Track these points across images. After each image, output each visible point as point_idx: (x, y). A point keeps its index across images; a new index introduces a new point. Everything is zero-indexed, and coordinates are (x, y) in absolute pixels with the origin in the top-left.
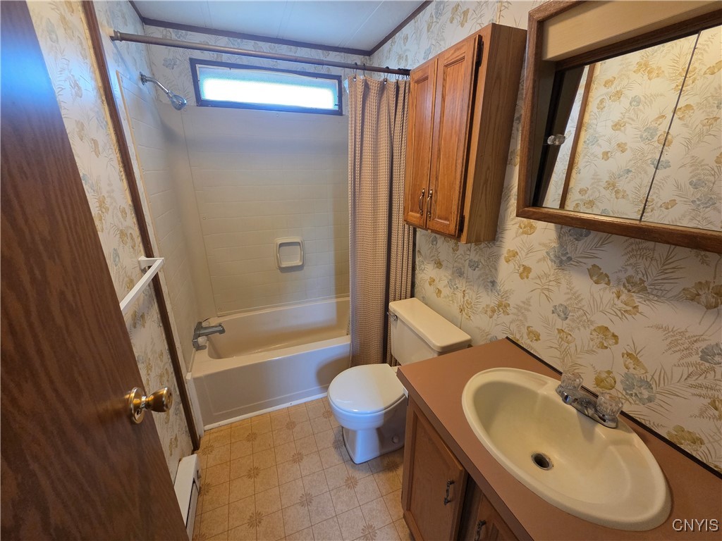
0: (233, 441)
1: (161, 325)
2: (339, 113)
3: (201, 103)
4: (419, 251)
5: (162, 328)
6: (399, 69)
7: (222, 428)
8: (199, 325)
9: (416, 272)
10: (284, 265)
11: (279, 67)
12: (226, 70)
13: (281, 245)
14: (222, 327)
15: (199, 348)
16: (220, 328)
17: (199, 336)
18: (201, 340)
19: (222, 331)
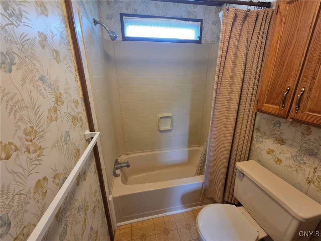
0: (133, 238)
1: (97, 172)
2: (199, 42)
3: (125, 38)
4: (258, 129)
5: (97, 174)
6: (259, 2)
7: (127, 226)
8: (117, 162)
9: (253, 142)
10: (162, 128)
11: (168, 16)
12: (139, 19)
13: (161, 118)
14: (129, 163)
15: (116, 175)
16: (127, 164)
17: (117, 169)
18: (118, 172)
19: (128, 166)
